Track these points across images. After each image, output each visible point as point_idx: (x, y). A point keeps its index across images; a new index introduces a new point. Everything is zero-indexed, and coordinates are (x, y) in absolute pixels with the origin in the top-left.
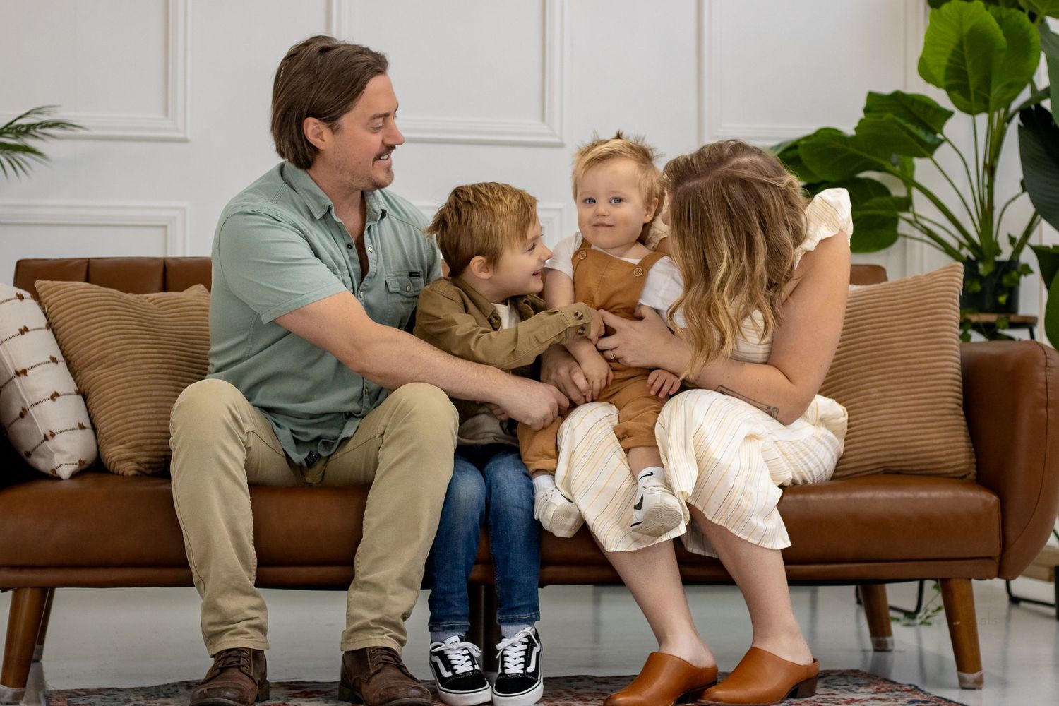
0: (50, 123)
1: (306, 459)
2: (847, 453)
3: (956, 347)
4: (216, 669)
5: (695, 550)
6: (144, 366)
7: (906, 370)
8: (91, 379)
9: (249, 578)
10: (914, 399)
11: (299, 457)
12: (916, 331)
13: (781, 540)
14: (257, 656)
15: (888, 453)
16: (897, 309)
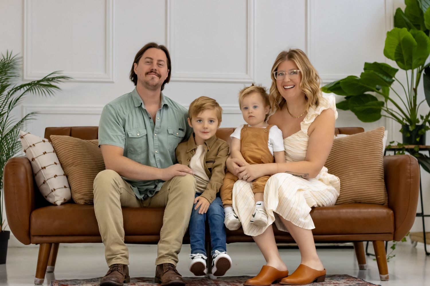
0: (60, 77)
1: (143, 198)
2: (341, 196)
3: (381, 157)
4: (110, 271)
5: (280, 229)
6: (88, 166)
7: (362, 166)
8: (70, 170)
9: (122, 239)
10: (365, 176)
11: (141, 197)
12: (366, 151)
13: (311, 226)
14: (125, 267)
15: (355, 195)
16: (360, 144)
